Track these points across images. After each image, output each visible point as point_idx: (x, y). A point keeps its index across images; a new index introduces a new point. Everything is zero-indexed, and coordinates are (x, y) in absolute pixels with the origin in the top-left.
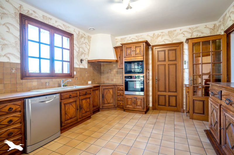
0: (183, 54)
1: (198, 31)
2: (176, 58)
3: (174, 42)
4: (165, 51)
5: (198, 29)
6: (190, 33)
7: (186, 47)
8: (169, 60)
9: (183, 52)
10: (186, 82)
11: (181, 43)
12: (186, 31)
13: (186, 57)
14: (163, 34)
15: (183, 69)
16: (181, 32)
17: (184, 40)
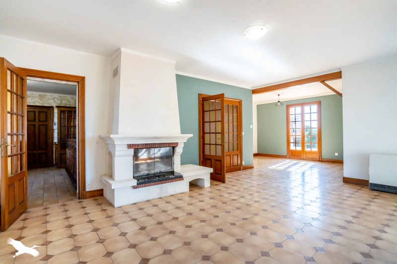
0: (53, 117)
1: (66, 100)
2: (46, 119)
3: (45, 105)
4: (35, 112)
5: (67, 98)
6: (59, 100)
7: (56, 111)
8: (39, 121)
9: (53, 114)
10: (56, 140)
11: (52, 107)
12: (56, 98)
13: (56, 120)
14: (34, 96)
15: (53, 130)
16: (52, 98)
17: (54, 105)
